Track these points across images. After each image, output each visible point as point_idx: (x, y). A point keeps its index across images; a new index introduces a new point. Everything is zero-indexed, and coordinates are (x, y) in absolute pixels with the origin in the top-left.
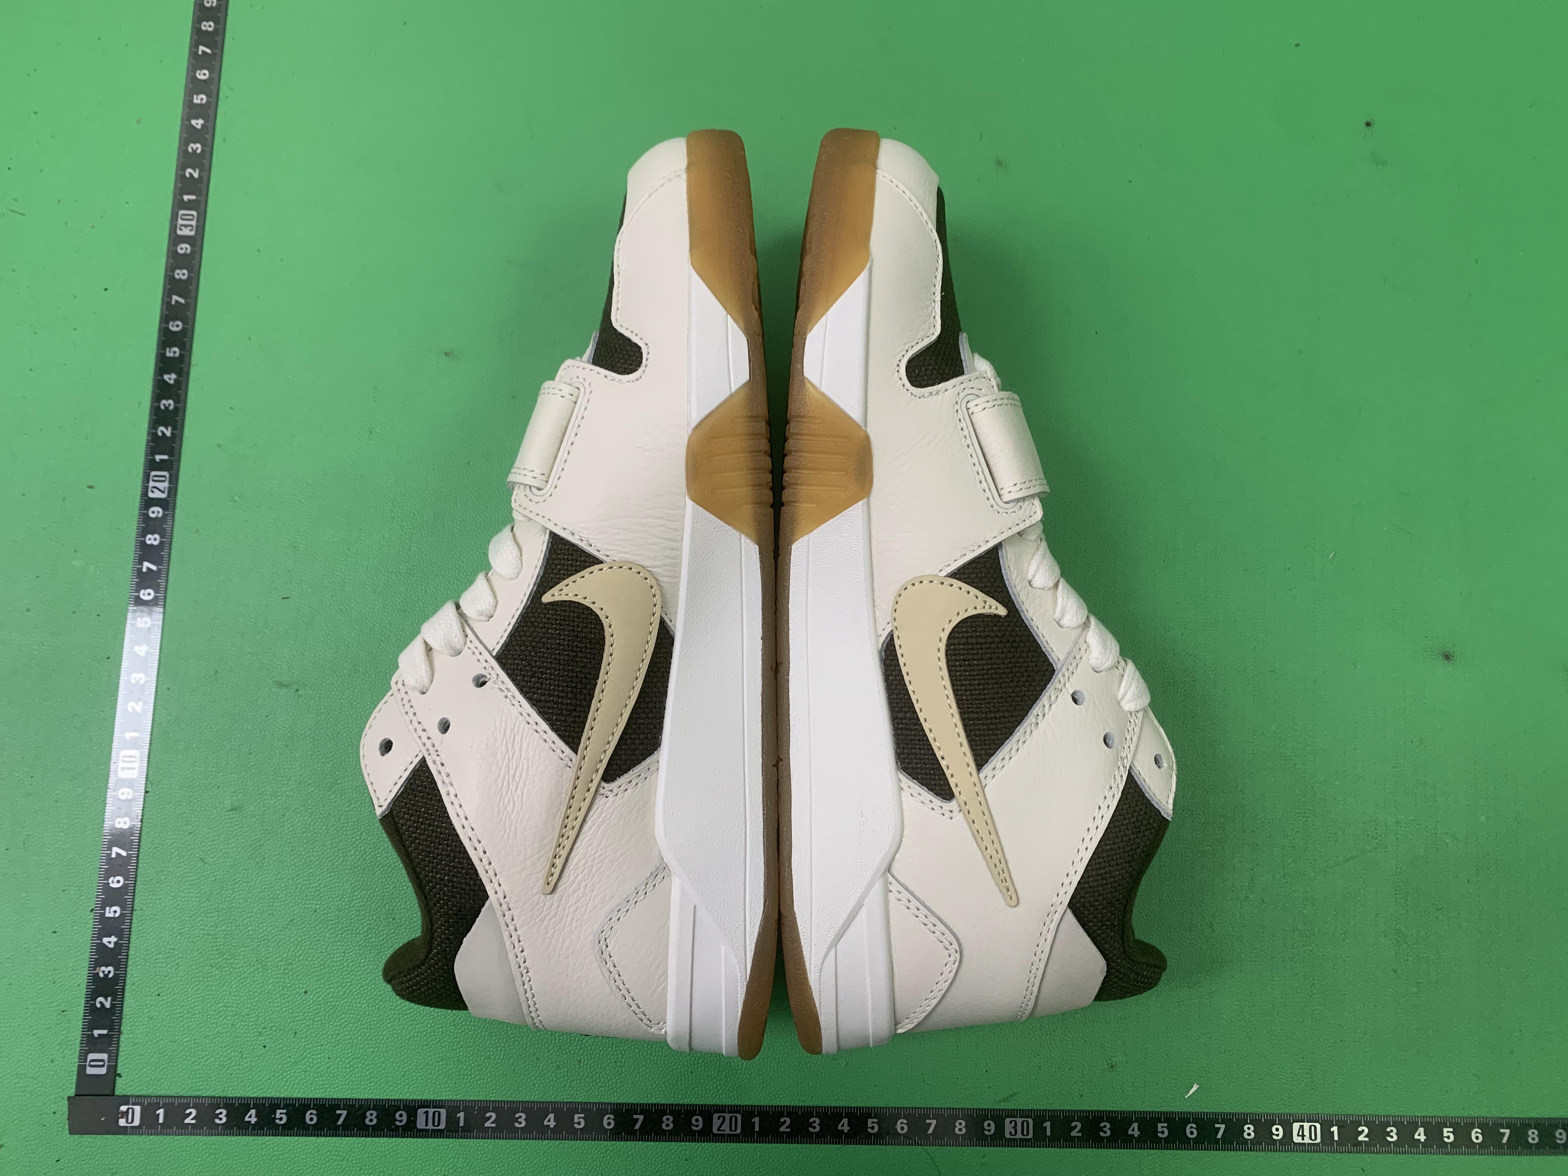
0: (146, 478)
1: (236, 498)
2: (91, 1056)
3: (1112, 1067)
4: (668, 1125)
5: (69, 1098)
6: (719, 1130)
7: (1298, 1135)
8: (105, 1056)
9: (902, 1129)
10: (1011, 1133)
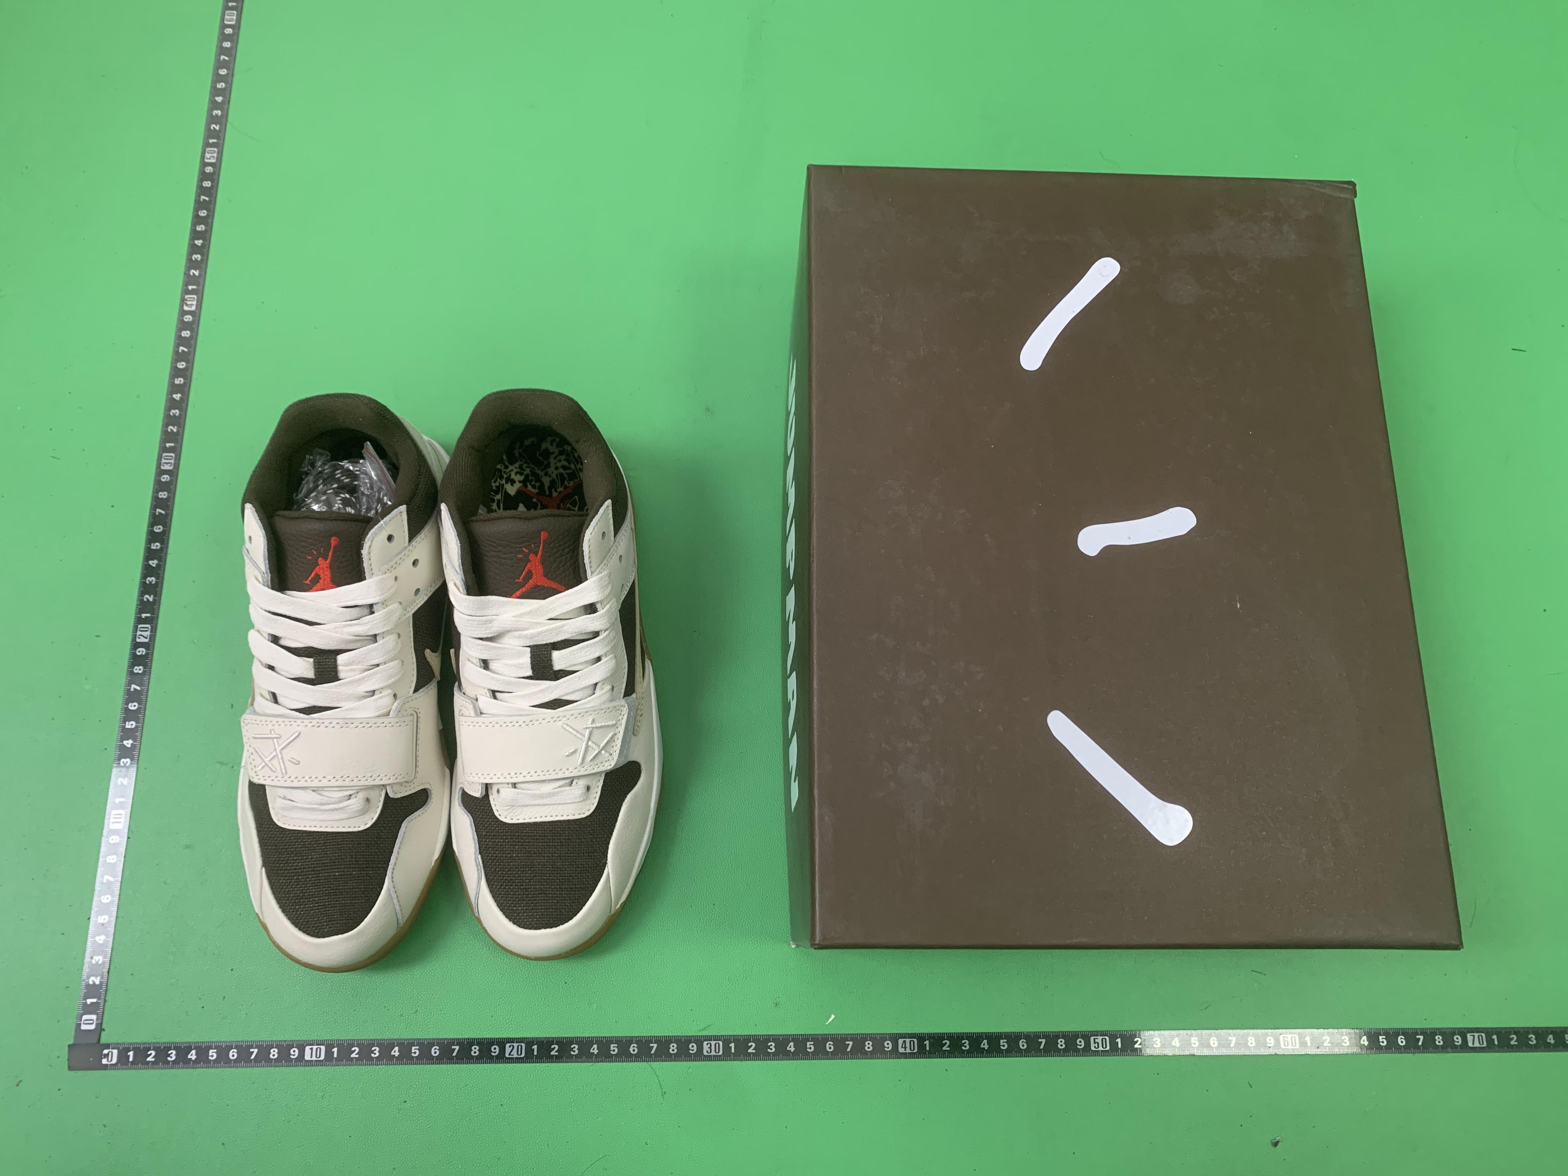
0: (136, 629)
1: (195, 641)
2: (85, 1017)
3: (777, 1005)
4: (475, 1052)
5: (70, 1046)
6: (510, 1054)
7: (902, 1047)
8: (94, 1017)
9: (634, 1050)
10: (707, 1052)
